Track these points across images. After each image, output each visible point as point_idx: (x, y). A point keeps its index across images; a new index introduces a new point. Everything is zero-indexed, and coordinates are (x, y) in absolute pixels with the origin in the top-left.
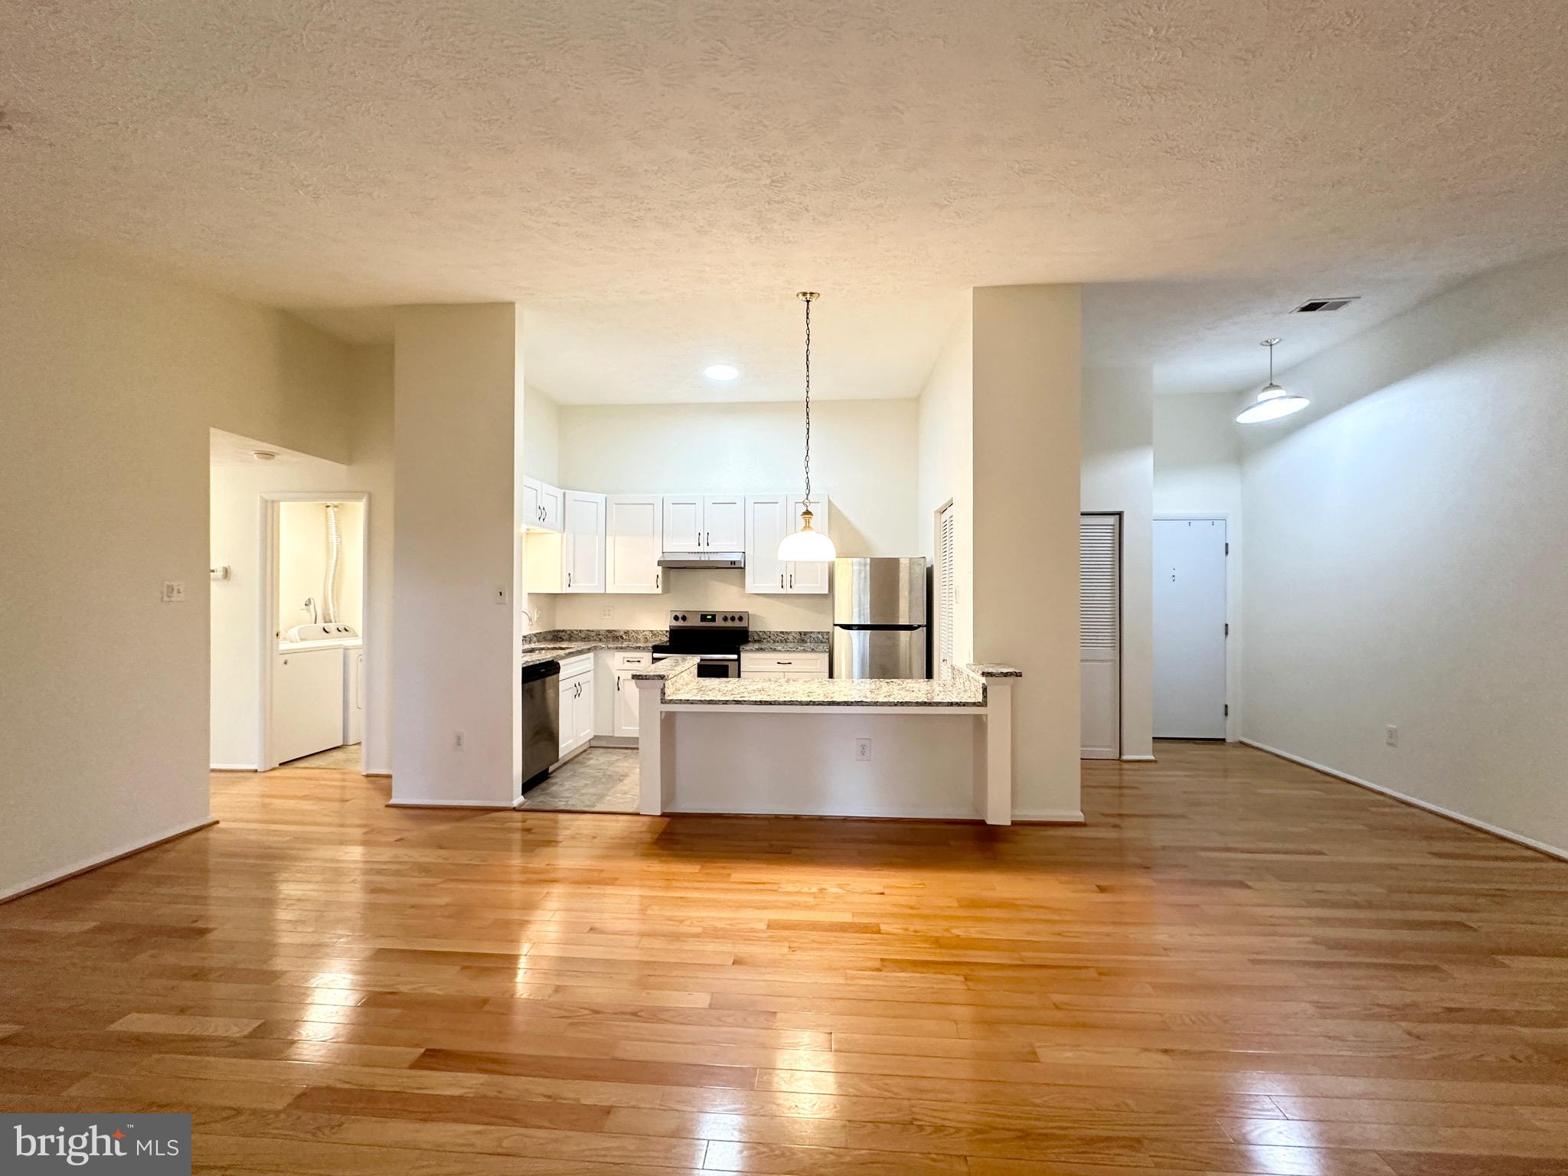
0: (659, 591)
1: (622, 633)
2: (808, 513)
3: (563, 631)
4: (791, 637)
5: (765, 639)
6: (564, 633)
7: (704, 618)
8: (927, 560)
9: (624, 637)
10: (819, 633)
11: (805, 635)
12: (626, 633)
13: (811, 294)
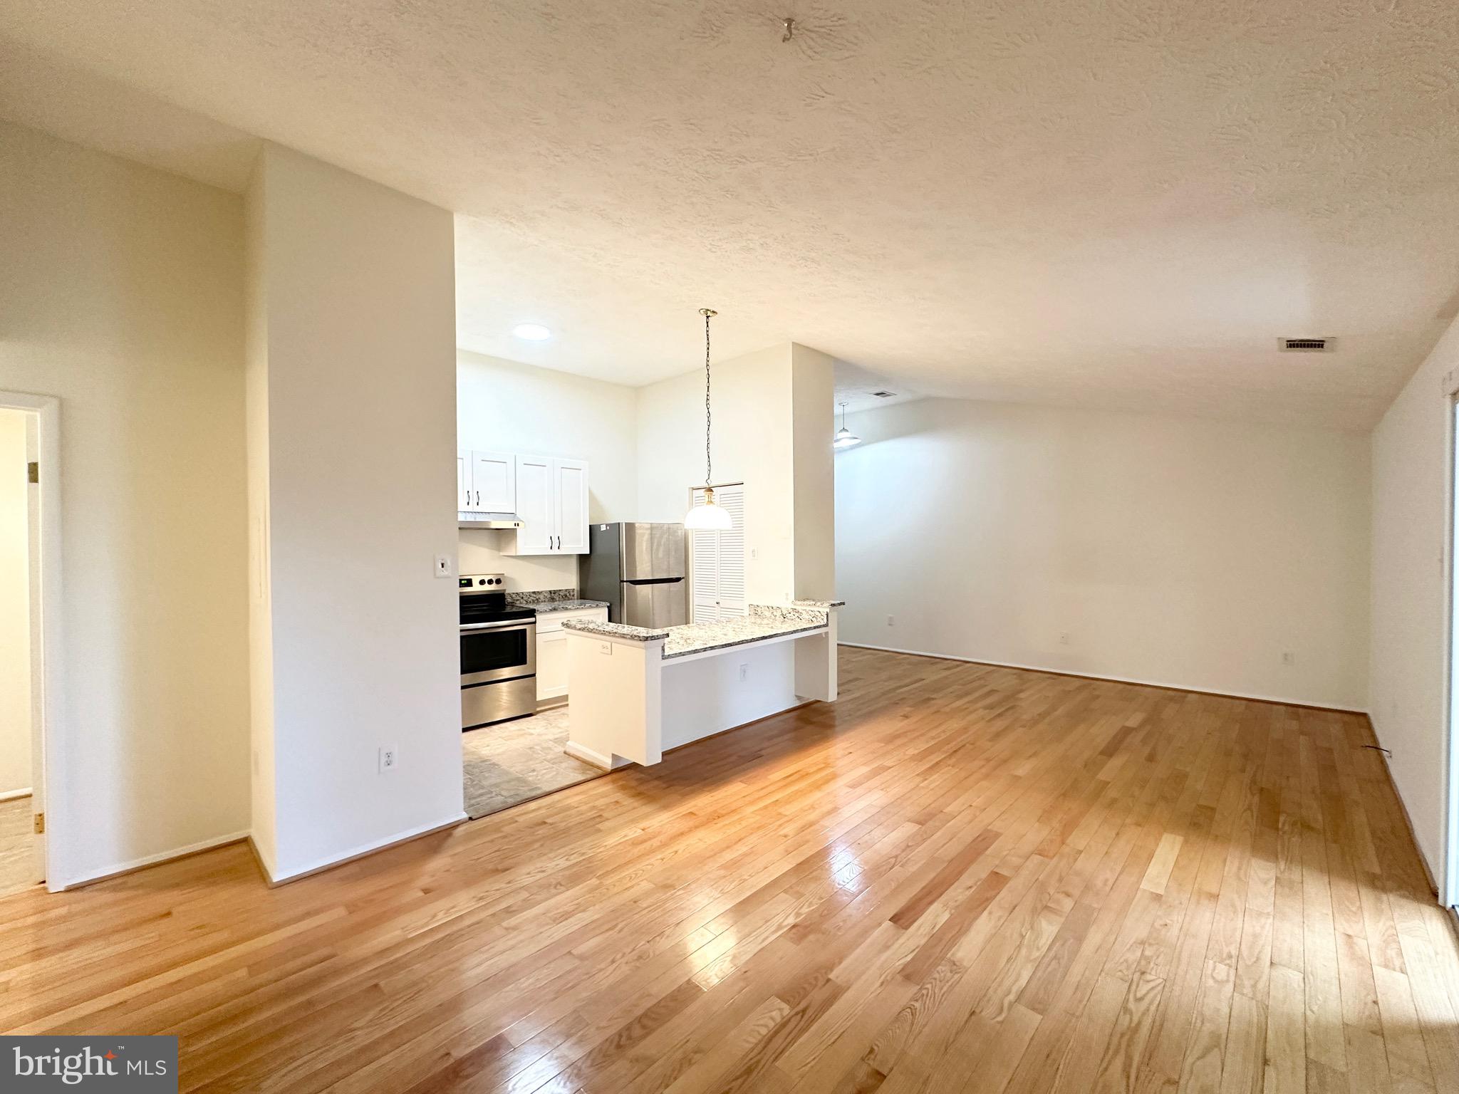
4: (542, 597)
5: (518, 600)
10: (566, 590)
13: (714, 312)
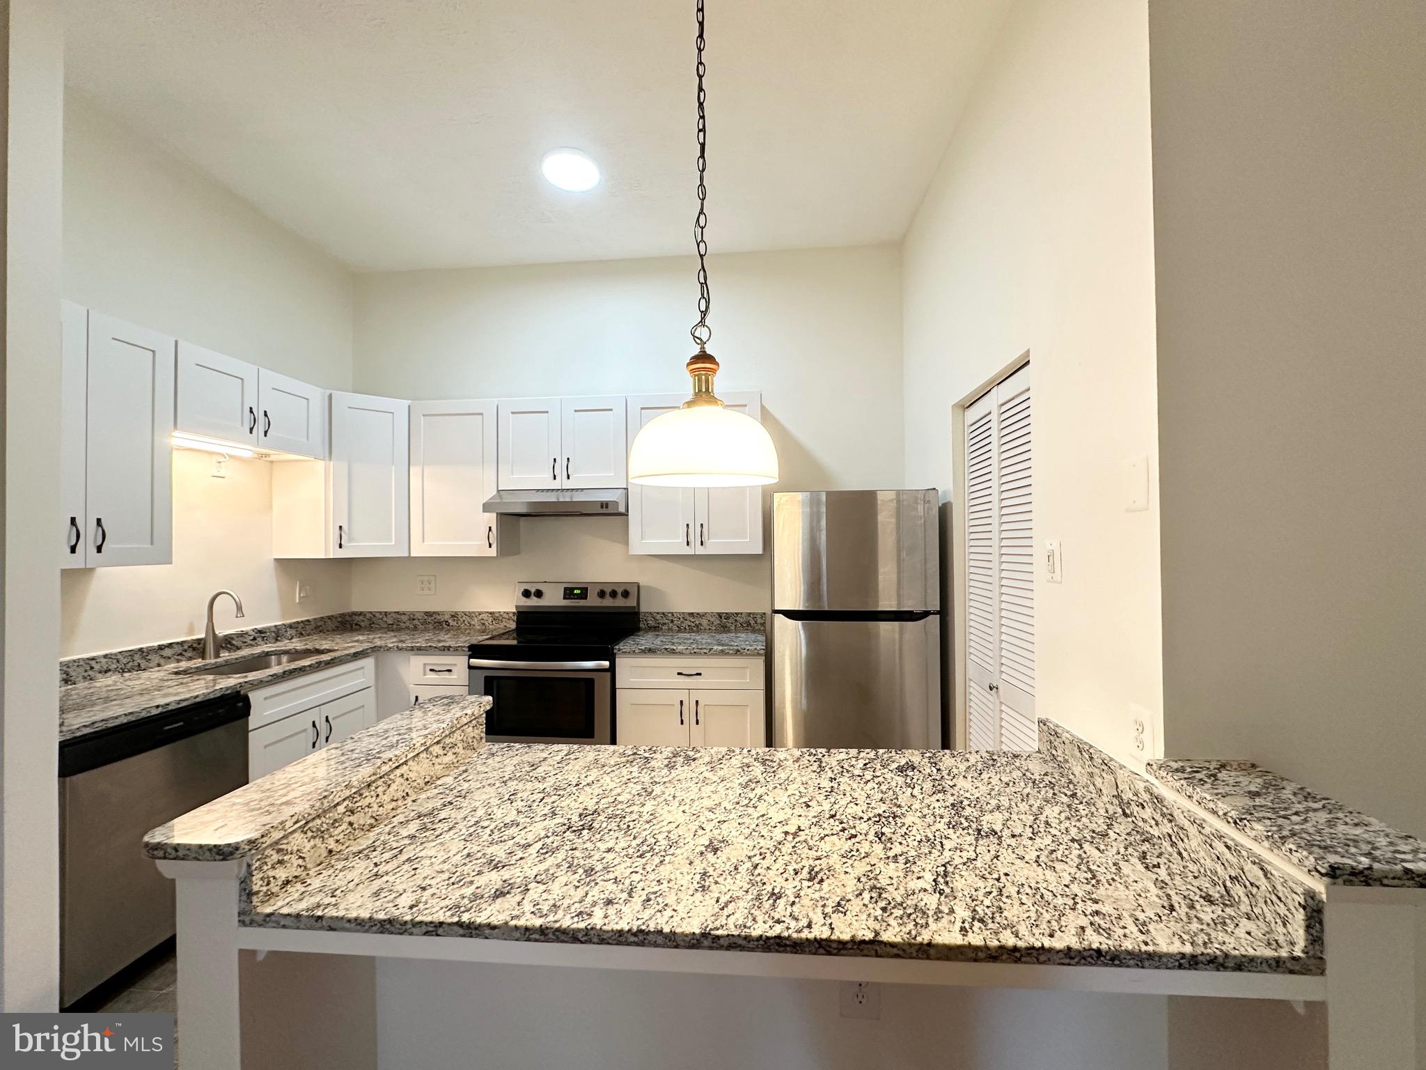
0: (493, 552)
1: (447, 617)
2: (703, 357)
3: (361, 614)
4: (705, 622)
5: (665, 624)
6: (361, 618)
7: (569, 593)
8: (940, 493)
9: (452, 623)
10: (749, 614)
11: (727, 618)
12: (454, 616)
